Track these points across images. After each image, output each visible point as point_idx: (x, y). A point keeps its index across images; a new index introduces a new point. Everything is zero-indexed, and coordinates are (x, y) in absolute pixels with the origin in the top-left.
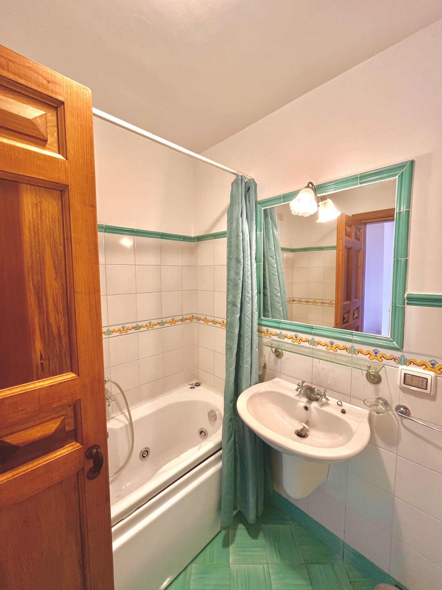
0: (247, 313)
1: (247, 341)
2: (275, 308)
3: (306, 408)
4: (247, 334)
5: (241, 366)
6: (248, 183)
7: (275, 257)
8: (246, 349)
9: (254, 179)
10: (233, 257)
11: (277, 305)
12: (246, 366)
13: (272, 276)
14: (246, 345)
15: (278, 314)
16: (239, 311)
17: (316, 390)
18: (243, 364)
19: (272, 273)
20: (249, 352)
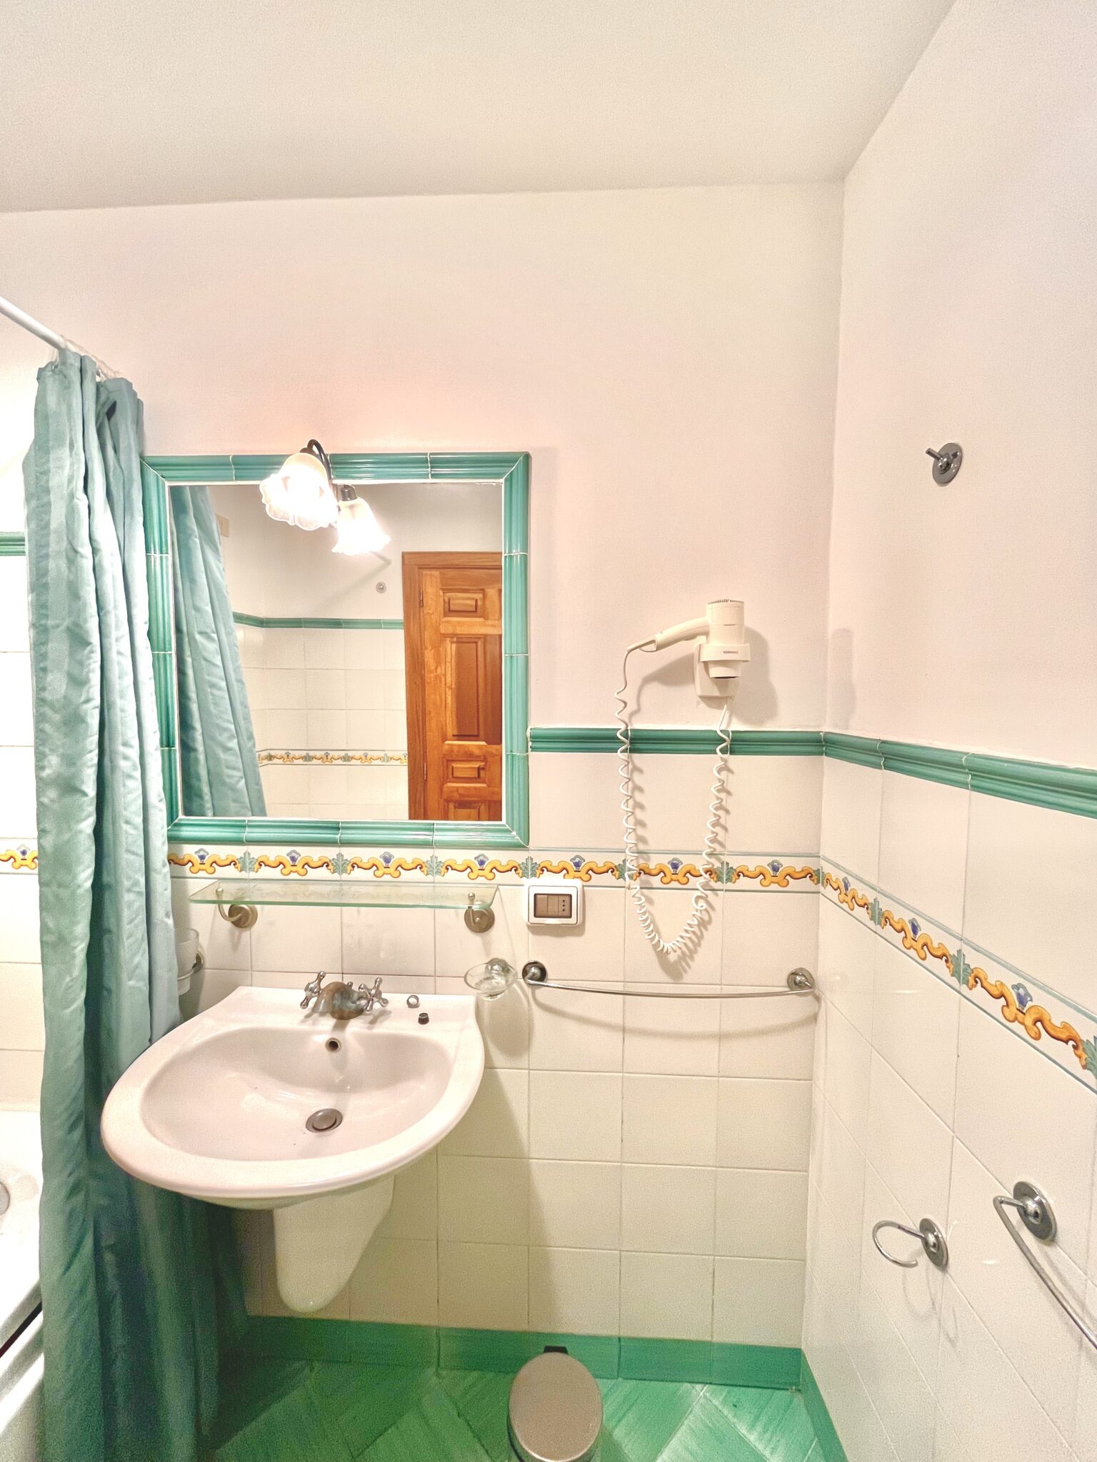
0: (125, 809)
1: (129, 904)
2: (224, 784)
3: (333, 1045)
4: (129, 878)
5: (109, 991)
6: (107, 389)
7: (215, 636)
8: (126, 928)
9: (129, 385)
10: (57, 626)
11: (229, 776)
12: (132, 983)
13: (209, 690)
14: (126, 914)
15: (235, 801)
16: (92, 809)
17: (355, 988)
18: (118, 978)
19: (209, 682)
20: (139, 936)
